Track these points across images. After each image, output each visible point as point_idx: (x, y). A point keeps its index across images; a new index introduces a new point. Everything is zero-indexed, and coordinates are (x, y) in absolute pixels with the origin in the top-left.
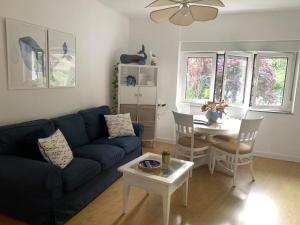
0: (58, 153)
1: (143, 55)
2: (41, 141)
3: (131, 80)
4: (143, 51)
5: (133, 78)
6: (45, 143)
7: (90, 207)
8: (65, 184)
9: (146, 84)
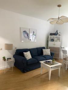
0: (27, 56)
1: (57, 33)
2: (24, 53)
3: (53, 40)
4: (57, 32)
5: (53, 39)
6: (25, 53)
7: (34, 71)
8: (27, 63)
9: (57, 41)
